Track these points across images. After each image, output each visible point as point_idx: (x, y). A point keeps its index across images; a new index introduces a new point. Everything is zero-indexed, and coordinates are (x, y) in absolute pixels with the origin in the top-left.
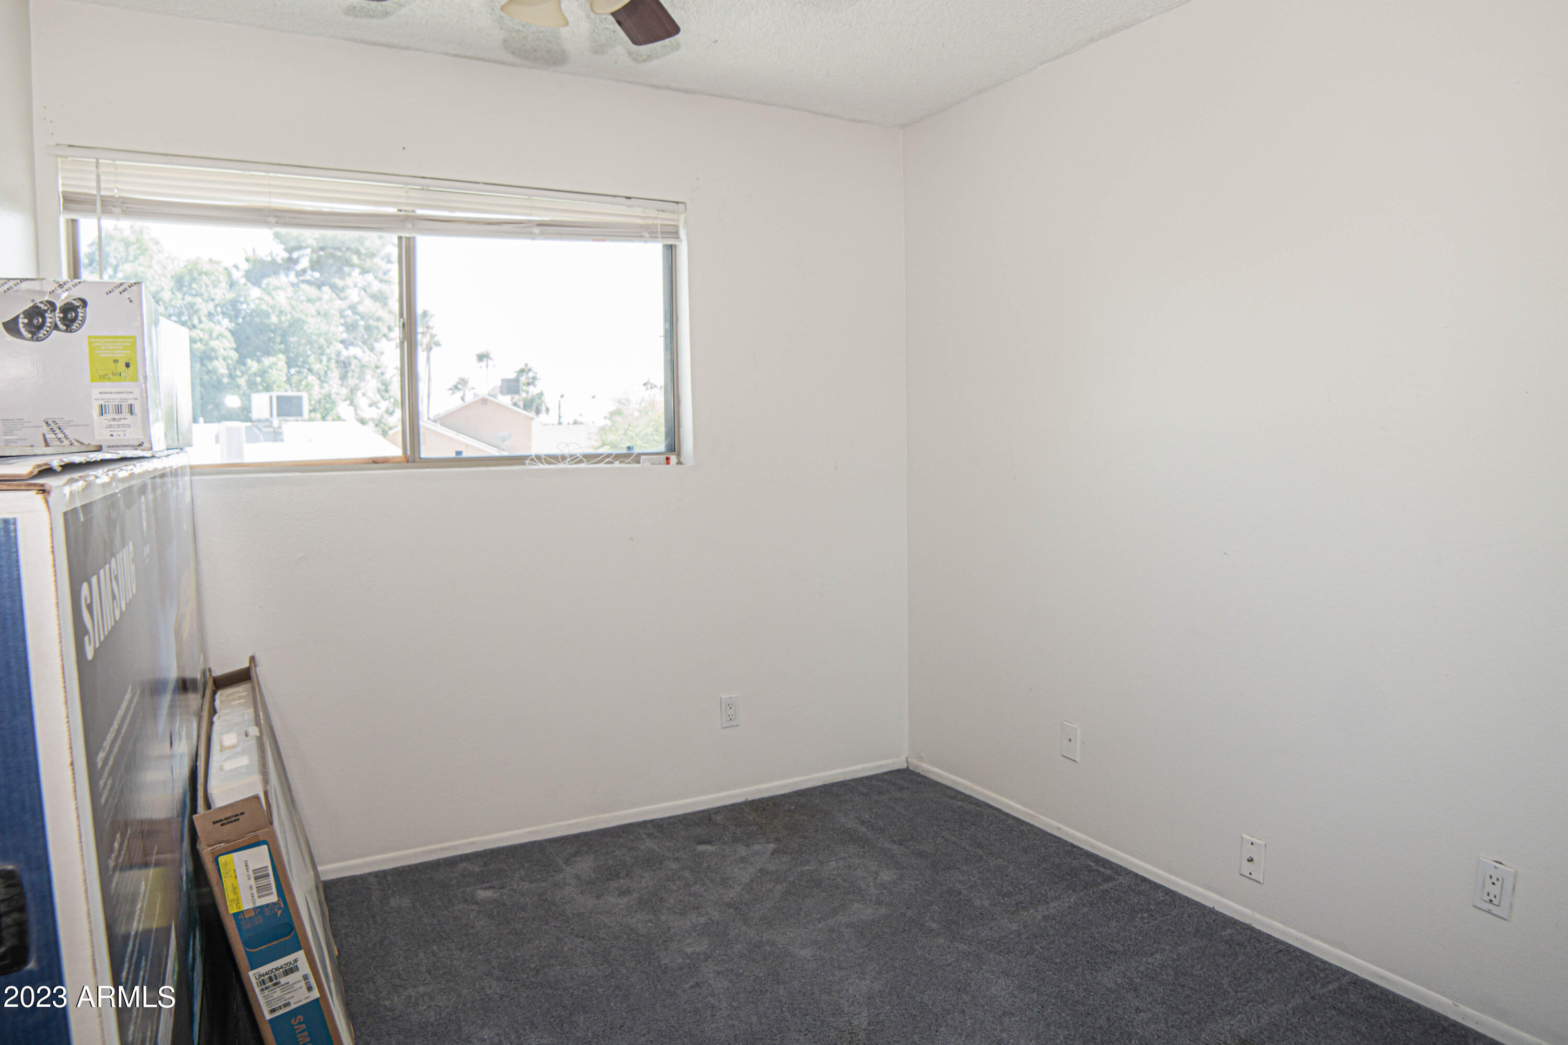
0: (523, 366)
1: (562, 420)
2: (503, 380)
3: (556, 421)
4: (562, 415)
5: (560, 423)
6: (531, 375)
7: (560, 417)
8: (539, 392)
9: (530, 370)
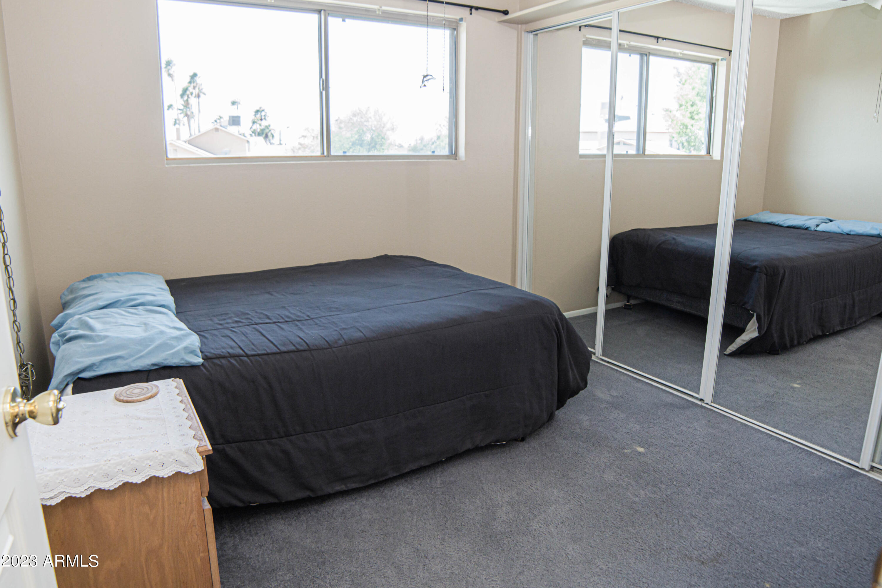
0: (258, 109)
1: (281, 142)
2: (230, 117)
3: (279, 143)
4: (281, 139)
5: (280, 144)
6: (263, 114)
7: (280, 140)
8: (267, 124)
9: (263, 110)
